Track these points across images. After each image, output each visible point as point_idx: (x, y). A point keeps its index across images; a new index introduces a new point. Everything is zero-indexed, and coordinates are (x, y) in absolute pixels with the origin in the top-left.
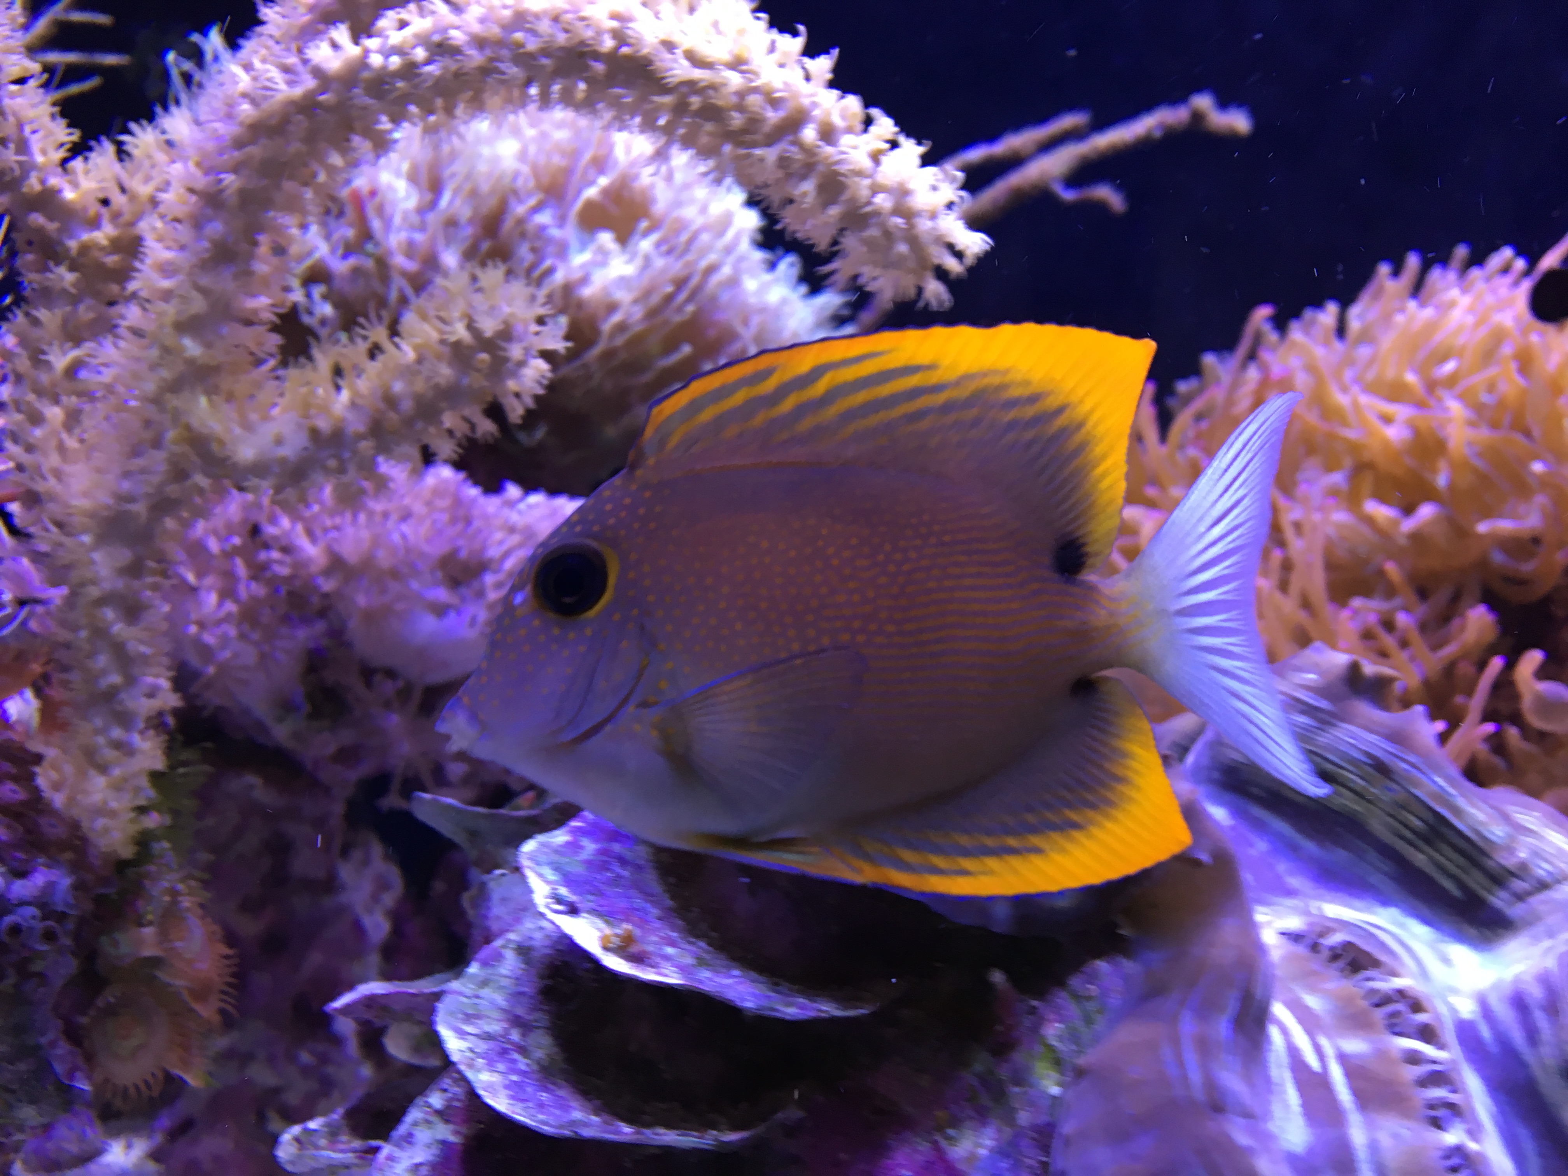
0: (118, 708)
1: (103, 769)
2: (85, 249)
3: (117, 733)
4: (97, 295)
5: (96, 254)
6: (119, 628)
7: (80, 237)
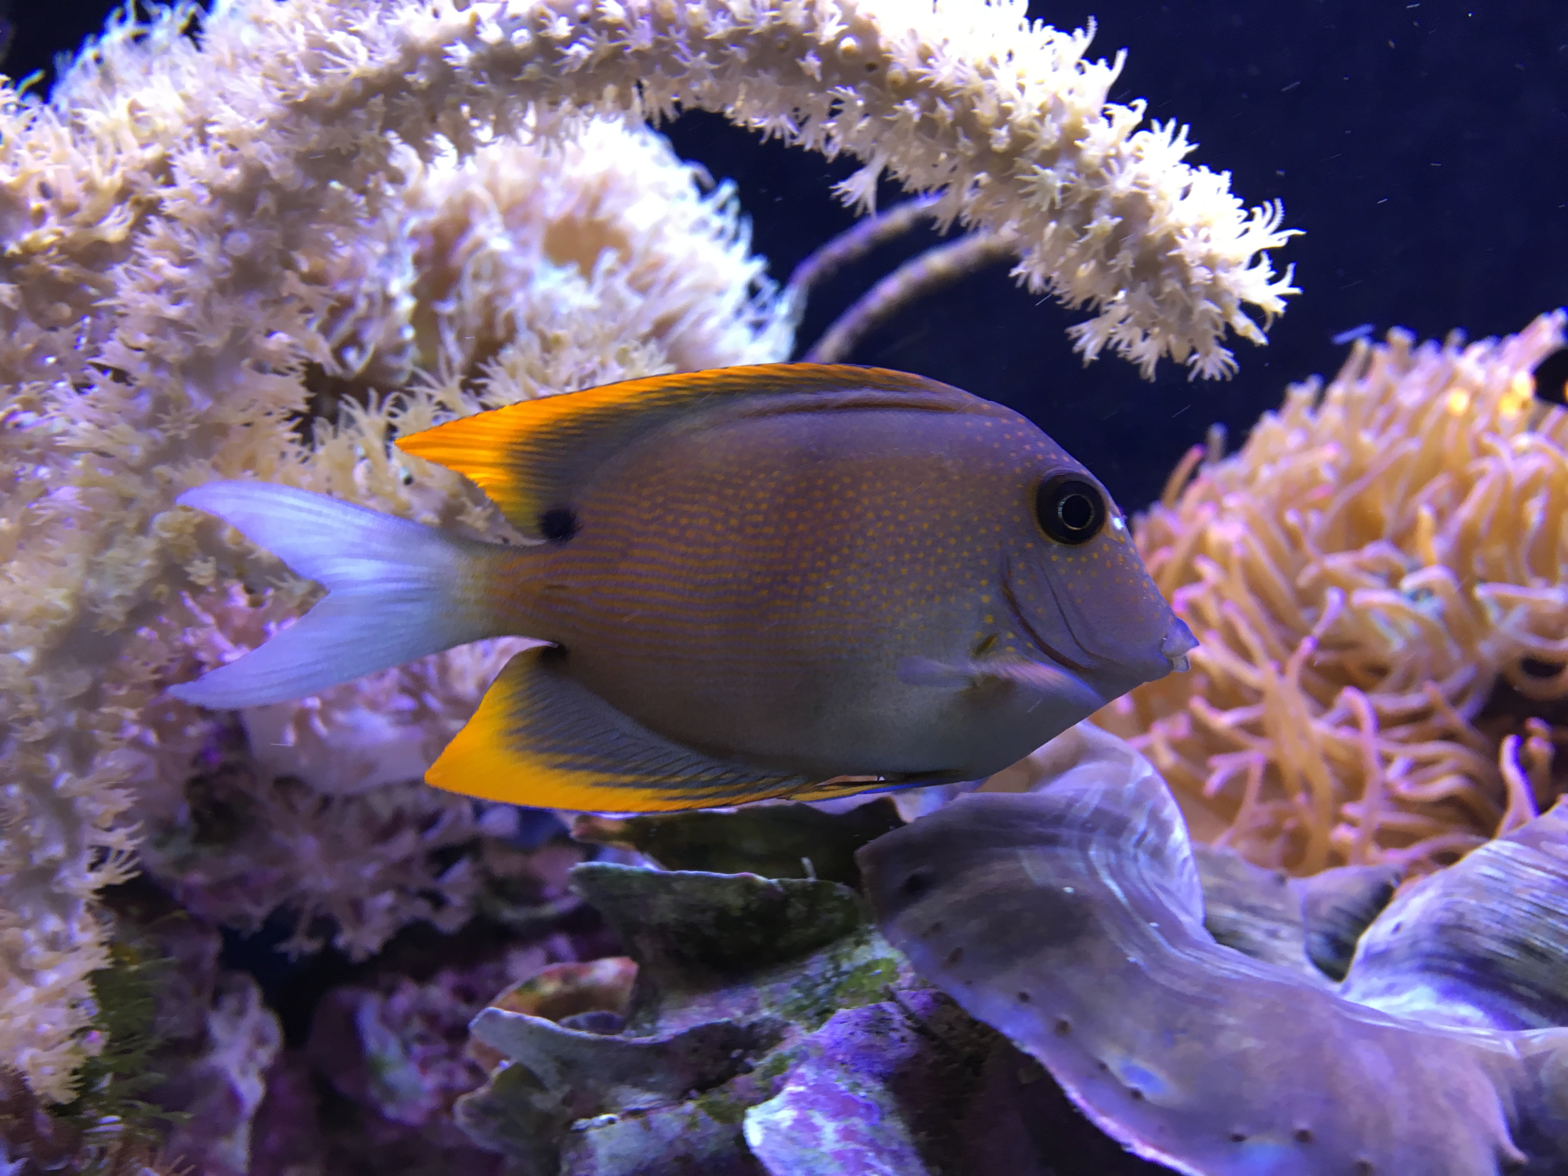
0: (57, 890)
1: (29, 975)
2: (28, 253)
3: (53, 924)
4: (38, 317)
5: (41, 261)
6: (65, 780)
7: (19, 237)
